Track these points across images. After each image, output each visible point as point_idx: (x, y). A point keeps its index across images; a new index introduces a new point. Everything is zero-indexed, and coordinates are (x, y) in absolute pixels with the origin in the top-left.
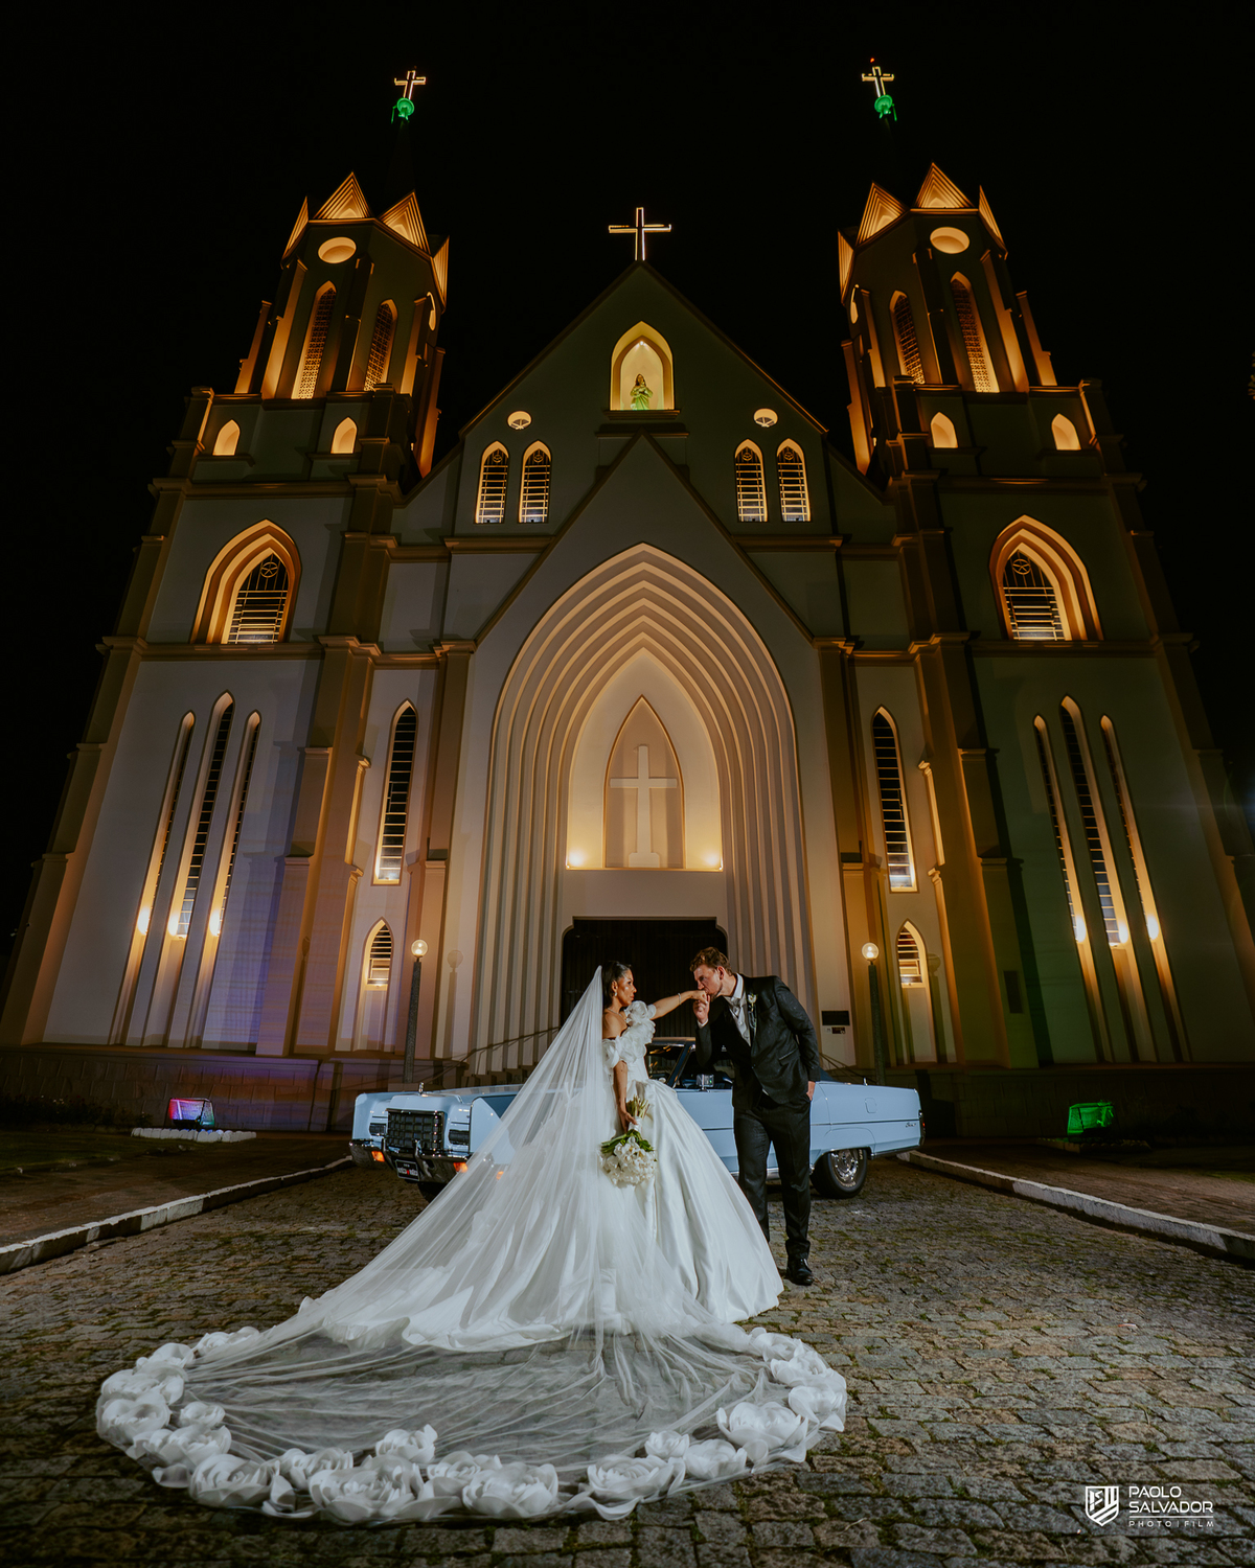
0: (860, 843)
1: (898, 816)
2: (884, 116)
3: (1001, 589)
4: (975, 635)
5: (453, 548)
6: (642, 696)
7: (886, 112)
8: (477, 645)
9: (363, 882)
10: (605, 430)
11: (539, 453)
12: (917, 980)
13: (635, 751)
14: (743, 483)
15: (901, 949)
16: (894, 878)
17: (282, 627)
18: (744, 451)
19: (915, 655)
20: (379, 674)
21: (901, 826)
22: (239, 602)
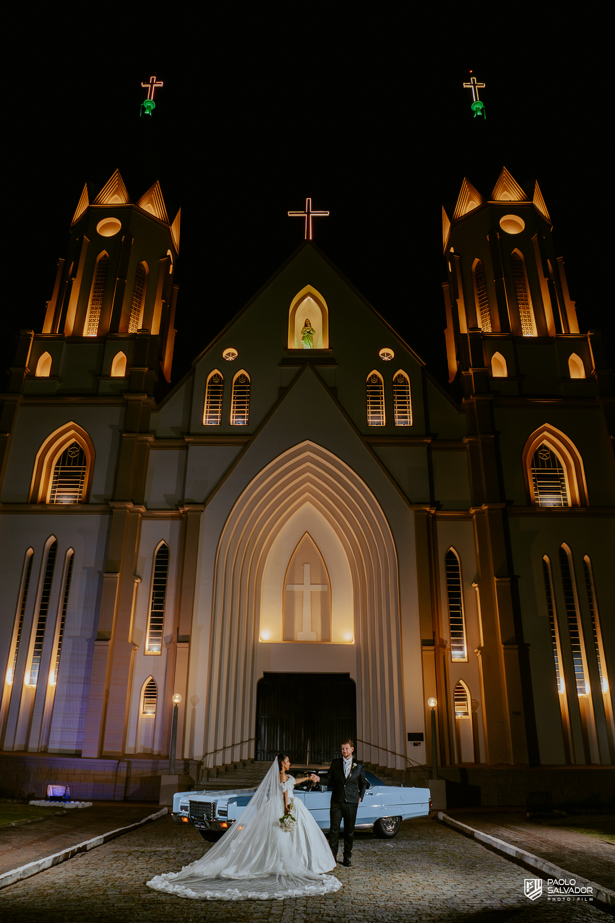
0: (434, 633)
1: (459, 615)
2: (478, 115)
3: (530, 469)
4: (510, 503)
5: (189, 442)
6: (307, 532)
7: (479, 113)
8: (205, 507)
9: (139, 653)
10: (285, 362)
11: (243, 377)
12: (466, 714)
13: (302, 567)
14: (372, 398)
15: (457, 695)
16: (455, 653)
17: (84, 490)
18: (373, 376)
19: (473, 514)
20: (146, 524)
21: (460, 621)
22: (55, 473)
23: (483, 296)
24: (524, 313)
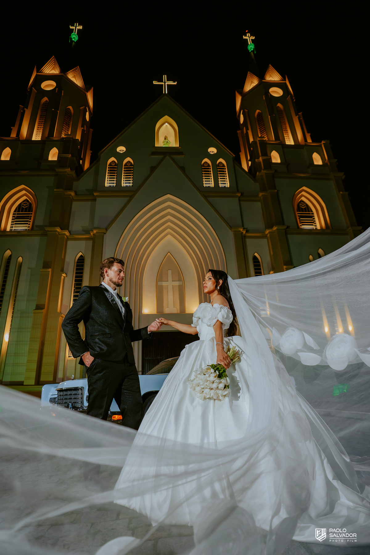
2: (251, 51)
3: (297, 212)
4: (288, 227)
5: (97, 196)
6: (169, 252)
7: (252, 50)
8: (107, 231)
10: (154, 153)
11: (129, 162)
14: (205, 174)
17: (30, 226)
18: (205, 162)
19: (267, 234)
20: (69, 243)
22: (13, 217)
23: (262, 129)
24: (286, 135)
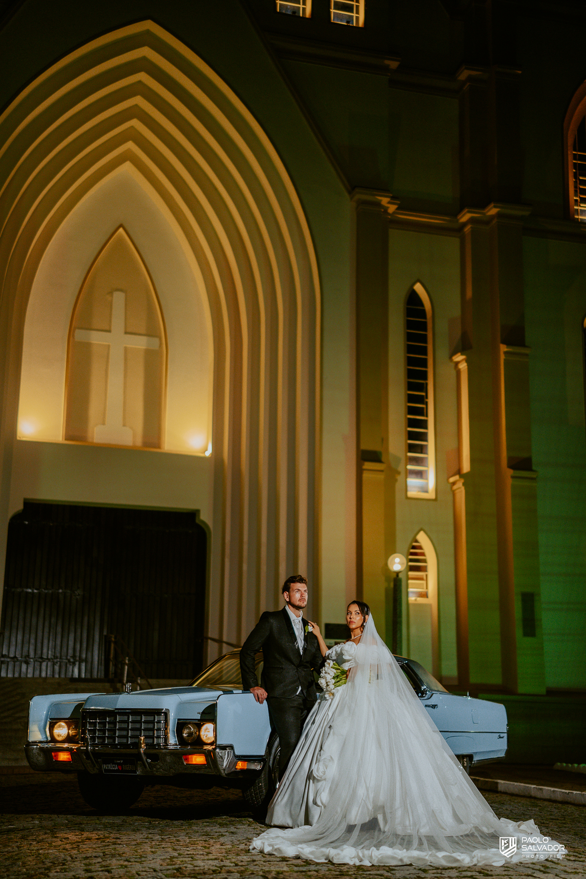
0: (380, 440)
1: (423, 412)
3: (571, 153)
6: (121, 225)
12: (426, 595)
13: (109, 297)
15: (411, 560)
16: (412, 482)
19: (464, 225)
21: (425, 424)
